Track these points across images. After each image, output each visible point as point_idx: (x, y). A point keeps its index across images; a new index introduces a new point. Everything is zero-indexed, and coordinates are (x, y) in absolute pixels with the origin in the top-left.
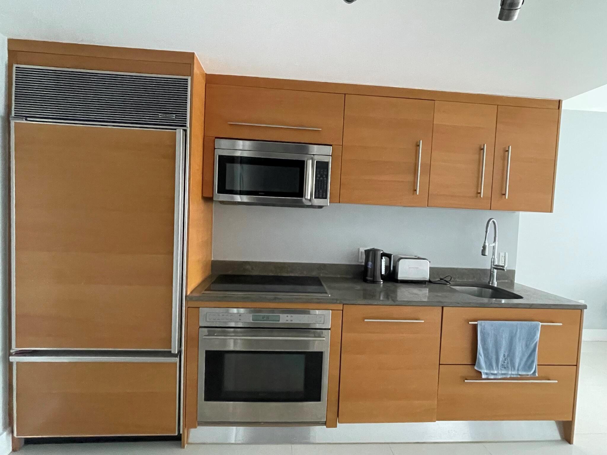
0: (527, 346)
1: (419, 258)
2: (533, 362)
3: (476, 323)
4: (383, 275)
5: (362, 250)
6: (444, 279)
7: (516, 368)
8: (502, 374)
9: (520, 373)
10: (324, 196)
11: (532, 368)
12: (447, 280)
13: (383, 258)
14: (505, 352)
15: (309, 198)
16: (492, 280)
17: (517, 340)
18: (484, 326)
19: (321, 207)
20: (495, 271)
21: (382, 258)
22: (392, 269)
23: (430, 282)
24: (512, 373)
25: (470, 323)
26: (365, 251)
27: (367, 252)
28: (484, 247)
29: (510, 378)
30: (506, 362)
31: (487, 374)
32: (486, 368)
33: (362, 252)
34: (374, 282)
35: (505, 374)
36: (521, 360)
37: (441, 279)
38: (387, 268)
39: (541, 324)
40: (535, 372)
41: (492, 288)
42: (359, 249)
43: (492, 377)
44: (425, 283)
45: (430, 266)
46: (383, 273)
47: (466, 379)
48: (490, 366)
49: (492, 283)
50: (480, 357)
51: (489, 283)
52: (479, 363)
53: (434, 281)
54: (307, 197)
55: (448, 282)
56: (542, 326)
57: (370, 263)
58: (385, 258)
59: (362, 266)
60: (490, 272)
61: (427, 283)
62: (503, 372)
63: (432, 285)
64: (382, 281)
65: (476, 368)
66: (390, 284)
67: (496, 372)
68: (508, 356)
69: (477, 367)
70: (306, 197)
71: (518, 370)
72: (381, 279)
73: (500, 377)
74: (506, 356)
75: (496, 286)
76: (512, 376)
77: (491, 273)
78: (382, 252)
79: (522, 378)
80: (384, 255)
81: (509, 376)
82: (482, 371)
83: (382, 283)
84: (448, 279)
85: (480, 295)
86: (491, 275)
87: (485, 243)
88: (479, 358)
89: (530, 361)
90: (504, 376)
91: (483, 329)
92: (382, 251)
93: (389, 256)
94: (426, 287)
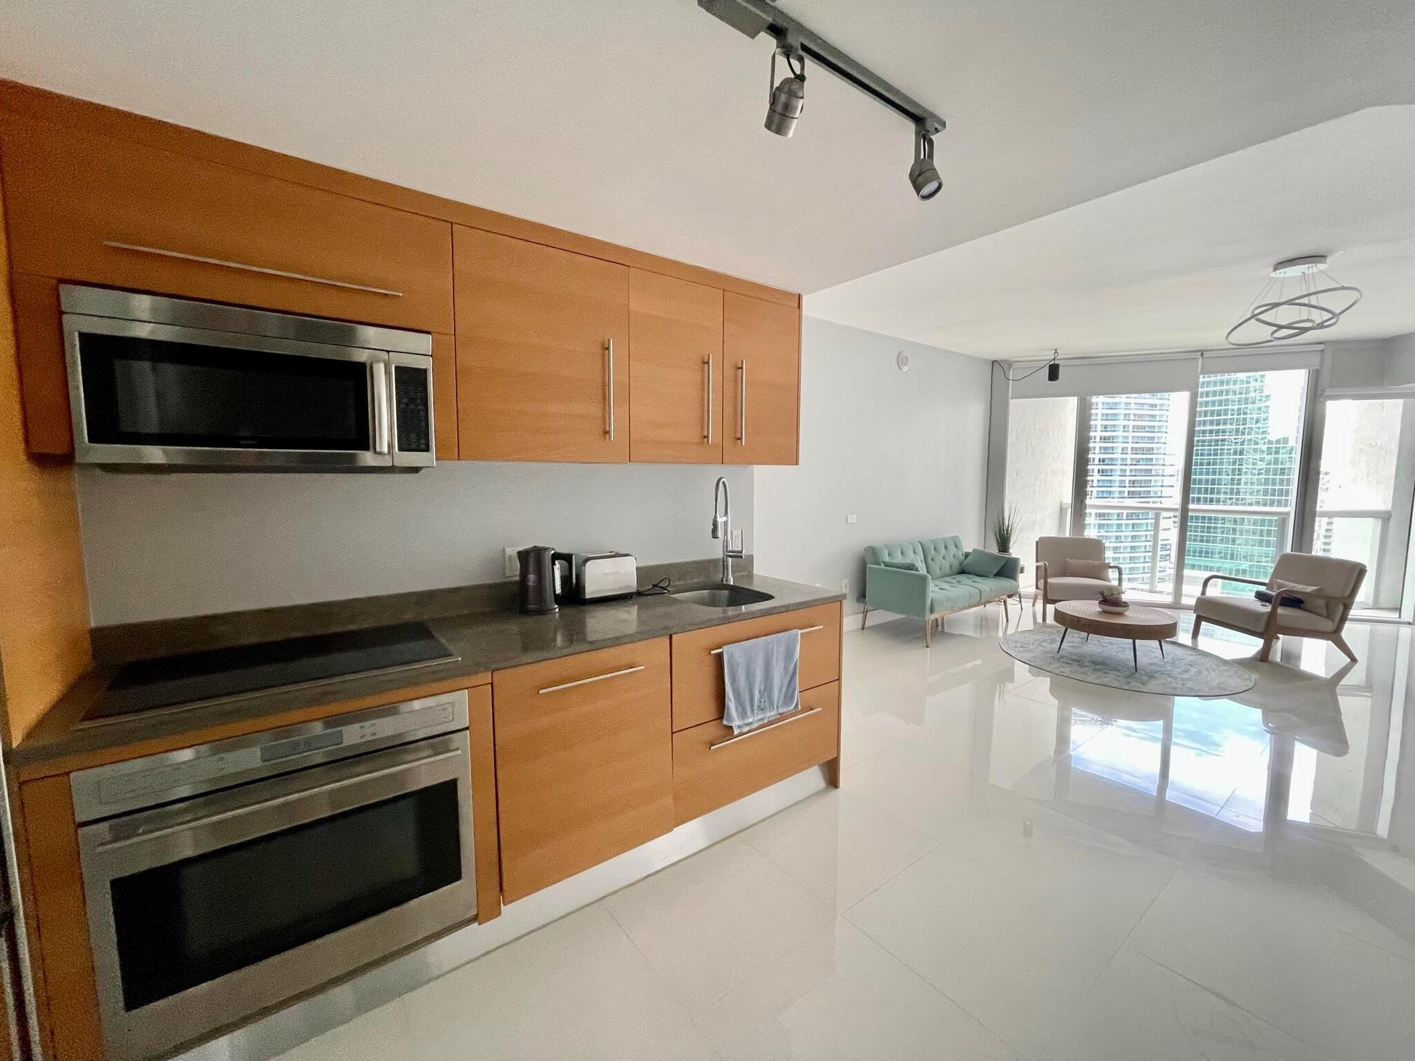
0: (786, 669)
1: (617, 555)
2: (795, 689)
3: (720, 650)
4: (558, 594)
5: (512, 551)
6: (659, 585)
7: (775, 706)
8: (759, 720)
9: (780, 711)
10: (423, 446)
11: (794, 699)
12: (663, 586)
13: (556, 562)
14: (760, 686)
15: (385, 450)
16: (726, 575)
17: (775, 662)
18: (732, 652)
19: (416, 470)
20: (730, 560)
21: (554, 564)
22: (574, 581)
23: (639, 594)
24: (771, 714)
25: (712, 652)
26: (519, 553)
27: (523, 556)
28: (715, 524)
29: (768, 722)
30: (762, 700)
31: (739, 727)
32: (738, 716)
33: (510, 557)
34: (543, 611)
35: (762, 719)
36: (780, 690)
37: (654, 586)
38: (566, 580)
39: (800, 632)
40: (797, 705)
41: (727, 587)
42: (504, 550)
43: (746, 729)
44: (631, 597)
45: (638, 566)
46: (558, 591)
47: (713, 745)
48: (743, 715)
49: (727, 580)
50: (730, 704)
51: (722, 580)
52: (729, 713)
53: (645, 591)
54: (381, 447)
55: (665, 589)
56: (801, 634)
57: (532, 577)
58: (559, 563)
59: (513, 583)
60: (721, 562)
61: (634, 596)
62: (760, 717)
63: (644, 599)
64: (556, 606)
65: (725, 722)
66: (571, 611)
67: (751, 720)
68: (765, 688)
69: (726, 720)
70: (378, 450)
71: (777, 707)
72: (554, 603)
73: (756, 725)
74: (762, 691)
75: (732, 584)
76: (771, 719)
77: (724, 565)
78: (553, 552)
79: (782, 717)
80: (556, 556)
81: (766, 721)
82: (733, 725)
83: (557, 610)
84: (664, 584)
85: (713, 603)
86: (725, 567)
87: (716, 517)
88: (728, 705)
89: (790, 692)
90: (761, 723)
91: (731, 657)
92: (553, 549)
93: (567, 558)
94: (634, 604)
